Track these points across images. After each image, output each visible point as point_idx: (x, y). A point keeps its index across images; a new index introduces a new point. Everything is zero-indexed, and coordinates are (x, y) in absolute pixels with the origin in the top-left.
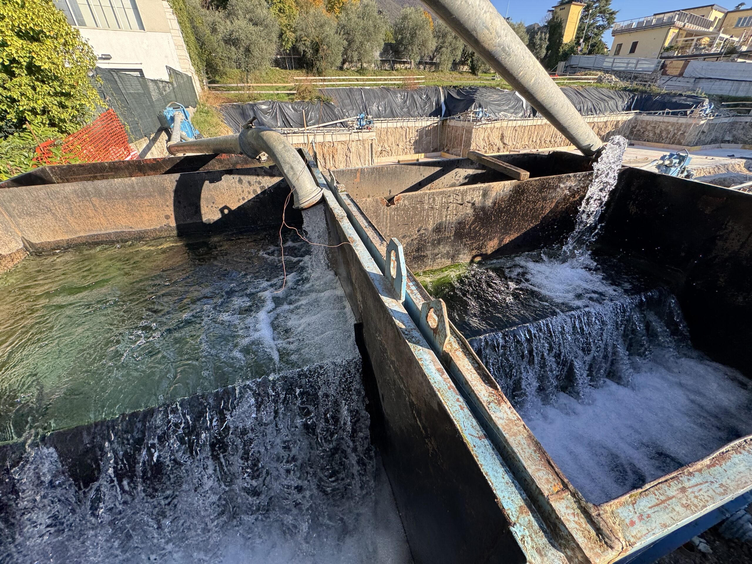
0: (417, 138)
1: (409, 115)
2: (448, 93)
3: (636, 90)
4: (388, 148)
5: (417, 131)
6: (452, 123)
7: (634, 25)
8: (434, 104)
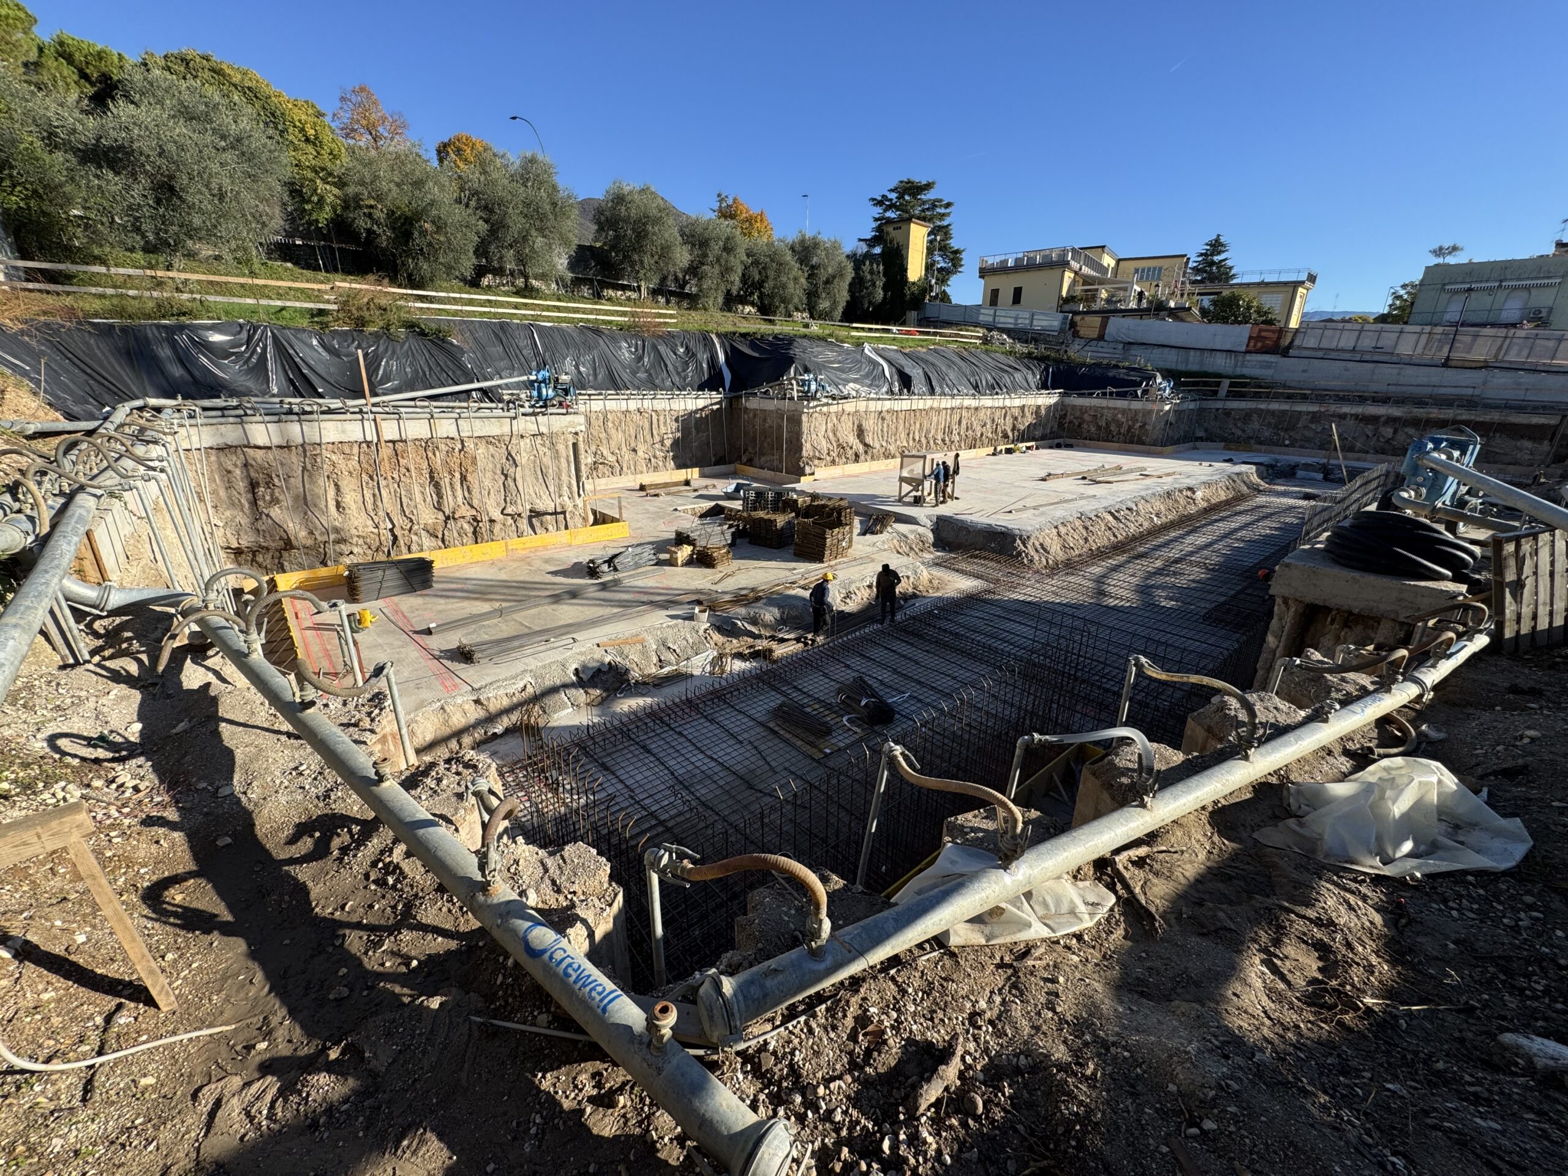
0: (679, 435)
1: (652, 385)
2: (732, 346)
3: (1047, 358)
4: (612, 459)
5: (677, 420)
6: (753, 403)
7: (1011, 263)
8: (705, 366)
